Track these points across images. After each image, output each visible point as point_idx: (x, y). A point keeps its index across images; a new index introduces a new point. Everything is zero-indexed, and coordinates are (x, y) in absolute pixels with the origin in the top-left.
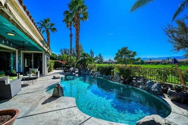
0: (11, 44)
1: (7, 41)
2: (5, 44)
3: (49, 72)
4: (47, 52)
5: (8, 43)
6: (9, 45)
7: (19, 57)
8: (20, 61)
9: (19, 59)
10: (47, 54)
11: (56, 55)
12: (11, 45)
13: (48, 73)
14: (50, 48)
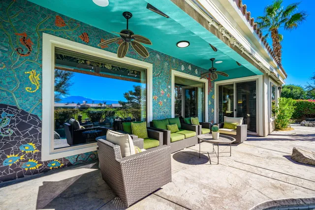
0: (196, 70)
1: (190, 66)
2: (186, 71)
3: (277, 128)
4: (270, 77)
5: (190, 69)
6: (192, 73)
7: (211, 94)
8: (213, 103)
9: (211, 98)
10: (270, 80)
11: (301, 89)
12: (197, 73)
13: (275, 133)
14: (279, 65)
